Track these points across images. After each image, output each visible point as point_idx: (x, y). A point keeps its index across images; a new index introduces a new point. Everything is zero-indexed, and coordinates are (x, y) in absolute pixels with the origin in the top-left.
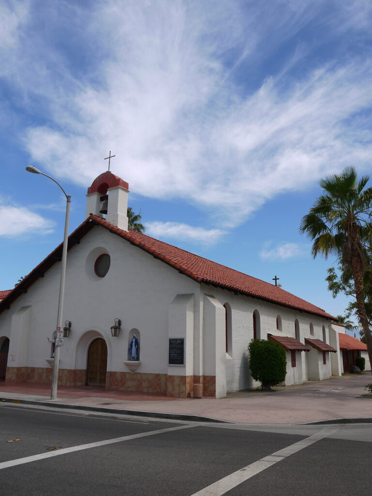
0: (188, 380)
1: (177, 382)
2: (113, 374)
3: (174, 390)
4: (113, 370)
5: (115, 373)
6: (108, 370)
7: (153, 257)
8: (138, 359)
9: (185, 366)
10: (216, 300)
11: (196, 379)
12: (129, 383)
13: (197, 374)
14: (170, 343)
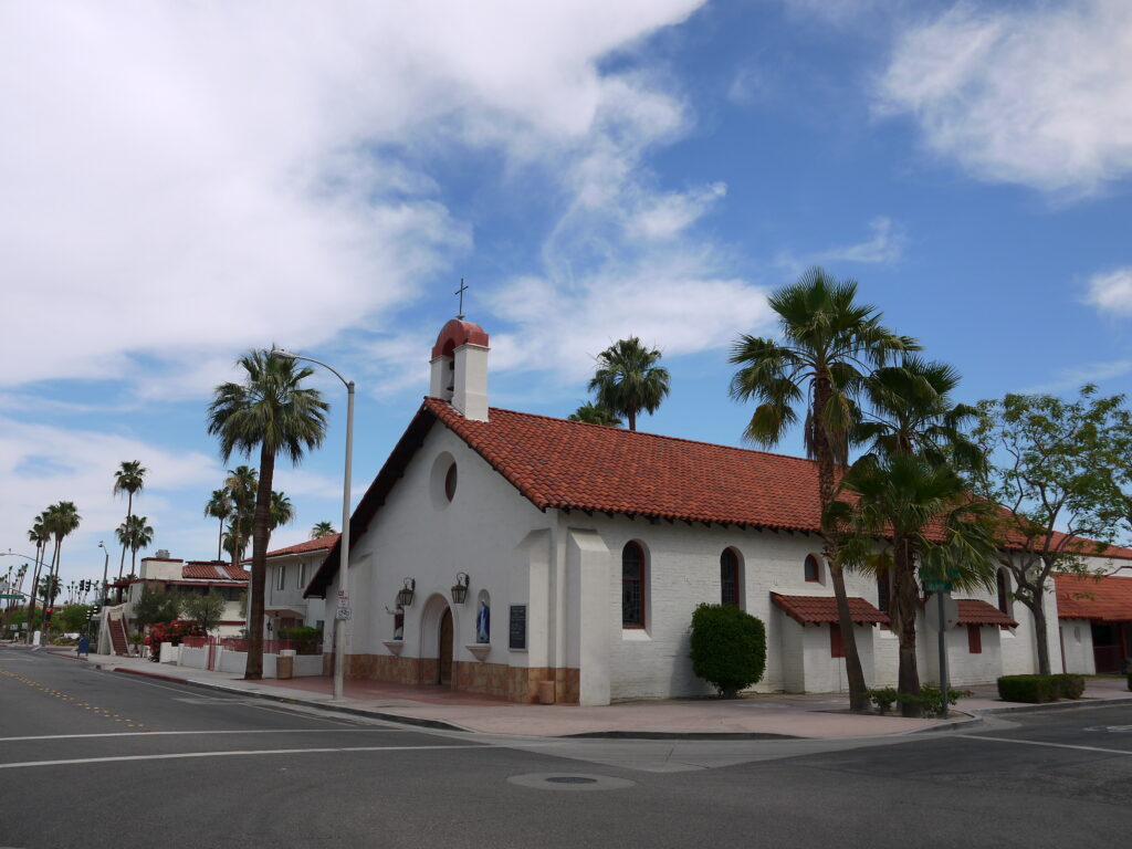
0: (532, 675)
1: (519, 677)
2: (460, 665)
3: (515, 690)
4: (461, 659)
5: (463, 663)
6: (455, 659)
7: (491, 468)
8: (488, 642)
9: (527, 652)
10: (599, 537)
11: (550, 673)
12: (479, 681)
13: (552, 666)
14: (512, 614)
